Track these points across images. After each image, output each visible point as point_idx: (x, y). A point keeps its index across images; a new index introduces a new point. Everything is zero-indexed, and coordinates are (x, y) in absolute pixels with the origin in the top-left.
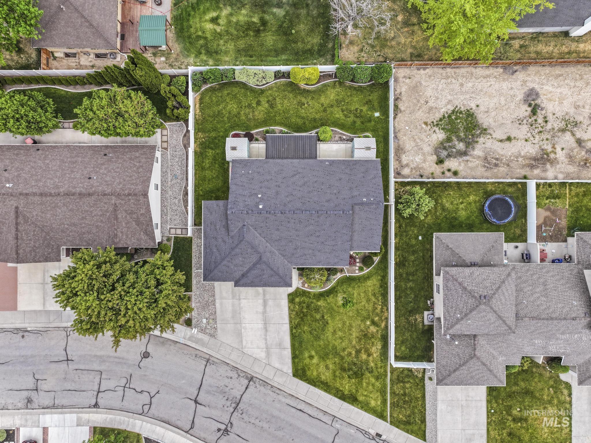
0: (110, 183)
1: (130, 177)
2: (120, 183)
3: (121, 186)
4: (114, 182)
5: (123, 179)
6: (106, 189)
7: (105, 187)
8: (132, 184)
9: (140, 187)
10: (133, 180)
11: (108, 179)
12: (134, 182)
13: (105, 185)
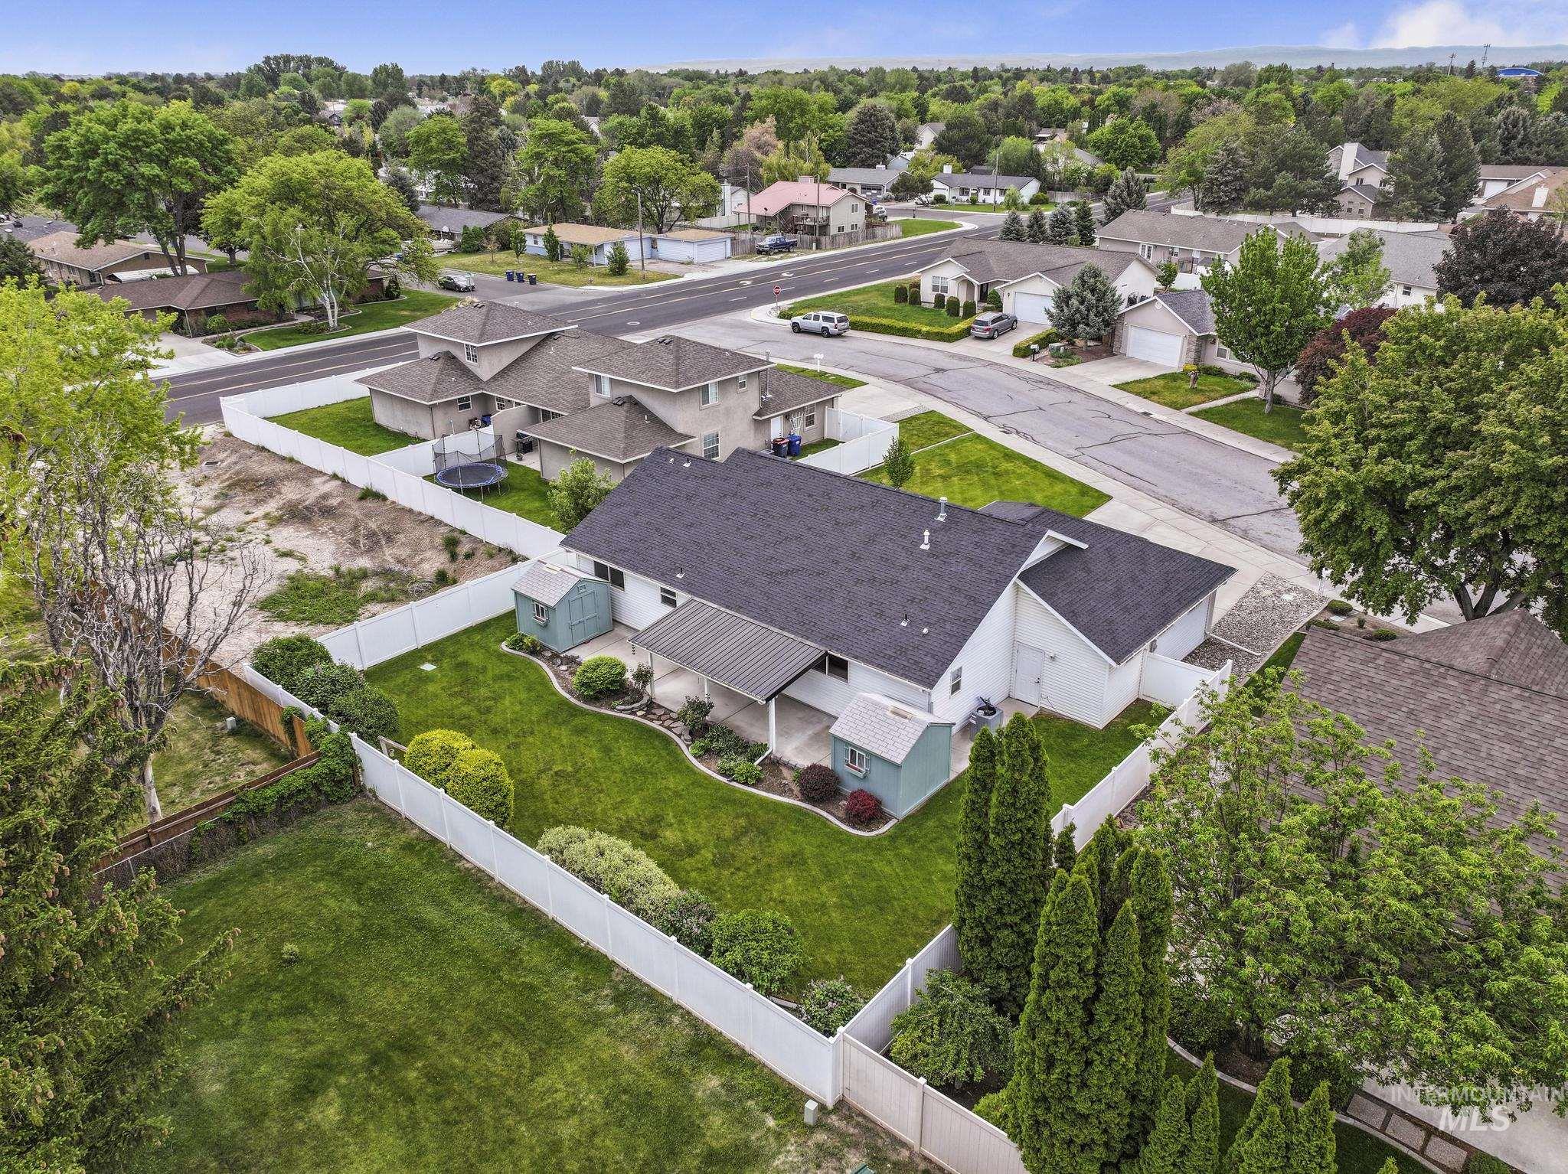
0: (1492, 729)
1: (1381, 720)
2: (1436, 709)
3: (1434, 696)
4: (1469, 725)
5: (1418, 723)
6: (1517, 705)
7: (1524, 715)
8: (1372, 685)
9: (1341, 663)
10: (1370, 704)
11: (1502, 752)
12: (1363, 694)
13: (1523, 725)
